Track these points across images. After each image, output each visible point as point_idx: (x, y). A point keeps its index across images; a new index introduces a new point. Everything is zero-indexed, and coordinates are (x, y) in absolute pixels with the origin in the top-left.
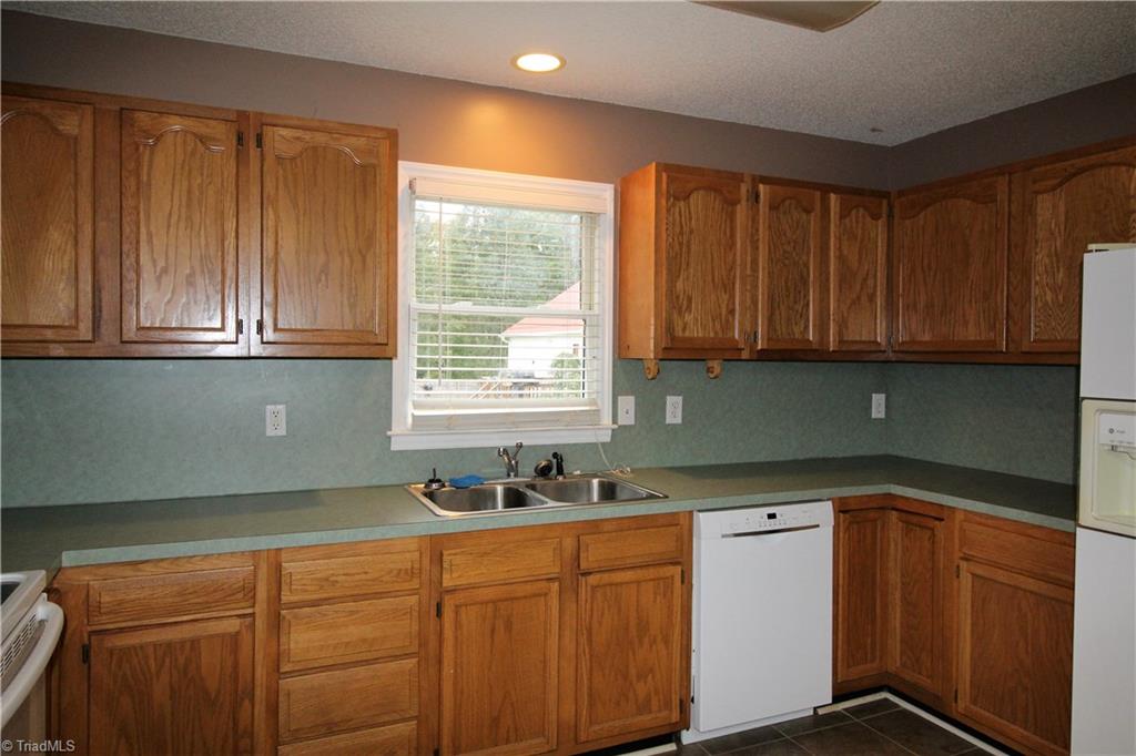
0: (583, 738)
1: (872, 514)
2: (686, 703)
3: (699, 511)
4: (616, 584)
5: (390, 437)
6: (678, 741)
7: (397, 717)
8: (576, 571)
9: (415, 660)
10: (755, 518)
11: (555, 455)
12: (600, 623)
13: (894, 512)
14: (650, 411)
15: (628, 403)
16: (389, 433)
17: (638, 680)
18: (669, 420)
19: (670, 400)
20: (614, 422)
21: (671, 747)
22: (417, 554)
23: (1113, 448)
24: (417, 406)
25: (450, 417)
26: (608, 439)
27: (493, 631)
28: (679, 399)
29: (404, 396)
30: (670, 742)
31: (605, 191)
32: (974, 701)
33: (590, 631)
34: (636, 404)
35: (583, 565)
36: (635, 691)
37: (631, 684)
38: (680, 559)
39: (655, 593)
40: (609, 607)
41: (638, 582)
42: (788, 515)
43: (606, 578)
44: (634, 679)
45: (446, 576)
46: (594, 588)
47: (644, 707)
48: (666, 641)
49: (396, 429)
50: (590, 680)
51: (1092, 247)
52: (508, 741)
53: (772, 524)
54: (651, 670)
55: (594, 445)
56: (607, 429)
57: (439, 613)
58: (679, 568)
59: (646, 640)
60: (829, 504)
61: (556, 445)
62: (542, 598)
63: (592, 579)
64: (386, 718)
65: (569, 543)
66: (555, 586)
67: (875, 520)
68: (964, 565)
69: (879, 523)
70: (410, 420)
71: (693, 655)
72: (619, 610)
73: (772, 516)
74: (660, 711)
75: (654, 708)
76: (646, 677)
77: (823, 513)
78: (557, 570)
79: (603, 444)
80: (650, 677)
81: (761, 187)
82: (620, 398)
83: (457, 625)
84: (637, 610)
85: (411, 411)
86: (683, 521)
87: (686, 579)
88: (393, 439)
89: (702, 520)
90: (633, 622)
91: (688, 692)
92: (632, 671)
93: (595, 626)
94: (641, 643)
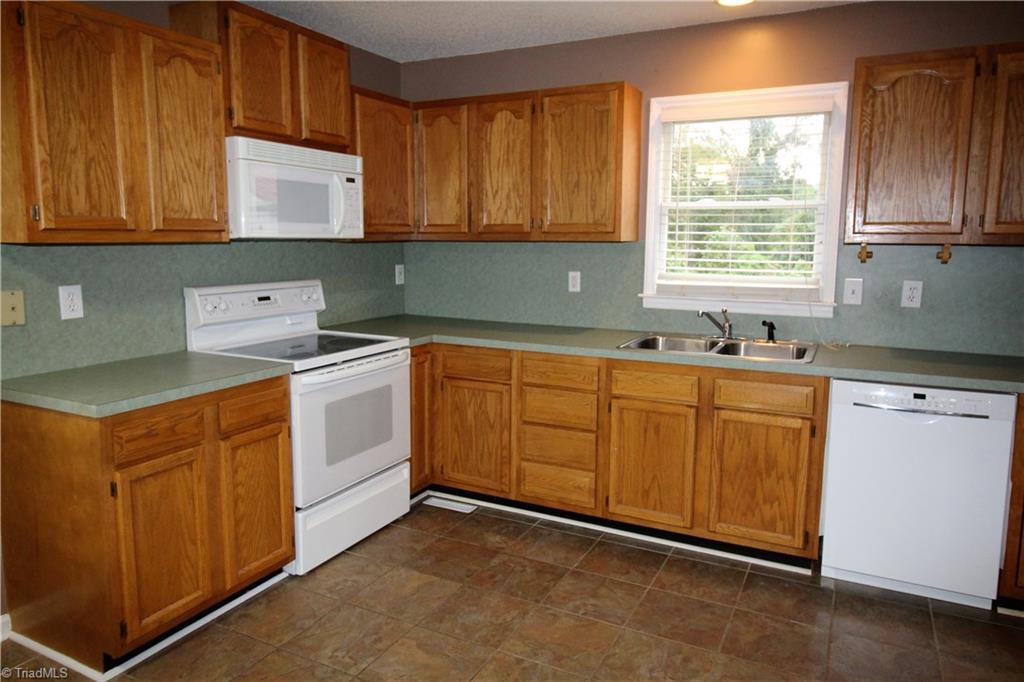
3: (835, 379)
4: (747, 423)
5: (642, 298)
6: (817, 570)
8: (711, 405)
9: (594, 436)
11: (764, 323)
12: (731, 449)
15: (855, 286)
16: (640, 295)
17: (765, 502)
18: (905, 304)
19: (908, 283)
21: (808, 572)
24: (660, 277)
25: (683, 287)
26: (829, 315)
27: (646, 431)
28: (919, 283)
31: (838, 89)
33: (721, 452)
34: (865, 286)
35: (717, 401)
36: (760, 510)
37: (757, 504)
39: (784, 439)
40: (740, 439)
41: (768, 426)
43: (737, 415)
44: (761, 502)
45: (614, 386)
46: (725, 421)
47: (769, 525)
48: (794, 480)
49: (646, 293)
50: (720, 488)
52: (654, 509)
54: (778, 499)
56: (827, 306)
57: (609, 410)
58: (809, 423)
59: (774, 474)
60: (1011, 399)
62: (681, 420)
63: (724, 414)
65: (707, 383)
66: (693, 412)
70: (656, 287)
72: (749, 443)
73: (919, 396)
75: (780, 530)
76: (772, 503)
78: (695, 400)
79: (823, 319)
80: (776, 504)
82: (846, 281)
83: (621, 421)
84: (766, 449)
85: (656, 280)
86: (821, 383)
87: (818, 434)
88: (644, 300)
89: (835, 385)
90: (761, 457)
91: (816, 529)
92: (760, 495)
93: (726, 450)
94: (769, 476)
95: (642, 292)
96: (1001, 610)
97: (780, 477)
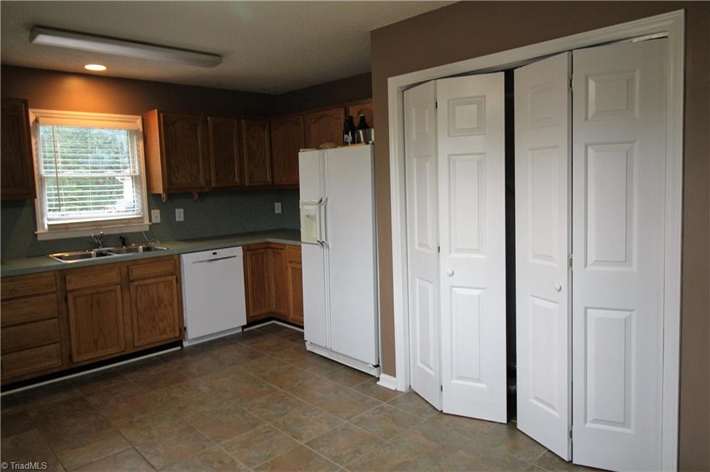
0: (136, 345)
1: (262, 251)
2: (183, 330)
3: (183, 253)
4: (147, 285)
5: (36, 235)
6: (182, 345)
7: (50, 342)
8: (127, 281)
9: (57, 320)
10: (208, 255)
11: (121, 237)
12: (141, 300)
13: (270, 250)
14: (168, 216)
15: (156, 214)
16: (36, 232)
17: (160, 321)
18: (177, 219)
19: (177, 211)
20: (150, 220)
21: (179, 348)
22: (54, 278)
23: (308, 216)
24: (49, 220)
26: (148, 229)
27: (92, 306)
28: (182, 210)
29: (42, 216)
30: (177, 346)
31: (137, 119)
32: (294, 314)
33: (136, 303)
34: (161, 214)
35: (131, 278)
36: (158, 326)
37: (157, 323)
38: (176, 273)
39: (165, 287)
40: (144, 294)
41: (157, 283)
42: (222, 253)
43: (142, 282)
45: (68, 285)
46: (136, 287)
47: (164, 332)
48: (172, 305)
49: (39, 231)
50: (138, 322)
51: (301, 150)
52: (102, 349)
53: (215, 257)
54: (166, 317)
55: (140, 233)
56: (146, 225)
57: (66, 301)
58: (175, 277)
59: (162, 306)
60: (241, 248)
61: (122, 234)
62: (113, 293)
63: (136, 283)
64: (44, 343)
65: (124, 270)
66: (119, 287)
67: (262, 253)
68: (288, 264)
69: (265, 254)
70: (46, 227)
71: (184, 311)
72: (149, 295)
73: (215, 254)
74: (170, 332)
75: (168, 331)
76: (163, 321)
77: (238, 251)
78: (119, 280)
79: (146, 232)
80: (165, 320)
81: (209, 118)
82: (152, 211)
83: (75, 305)
84: (157, 295)
85: (46, 223)
86: (176, 257)
87: (179, 281)
88: (38, 236)
89: (184, 257)
90: (156, 299)
91: (183, 324)
92: (157, 318)
93: (138, 301)
94: (160, 307)
95: (36, 231)
96: (245, 330)
97: (165, 307)
